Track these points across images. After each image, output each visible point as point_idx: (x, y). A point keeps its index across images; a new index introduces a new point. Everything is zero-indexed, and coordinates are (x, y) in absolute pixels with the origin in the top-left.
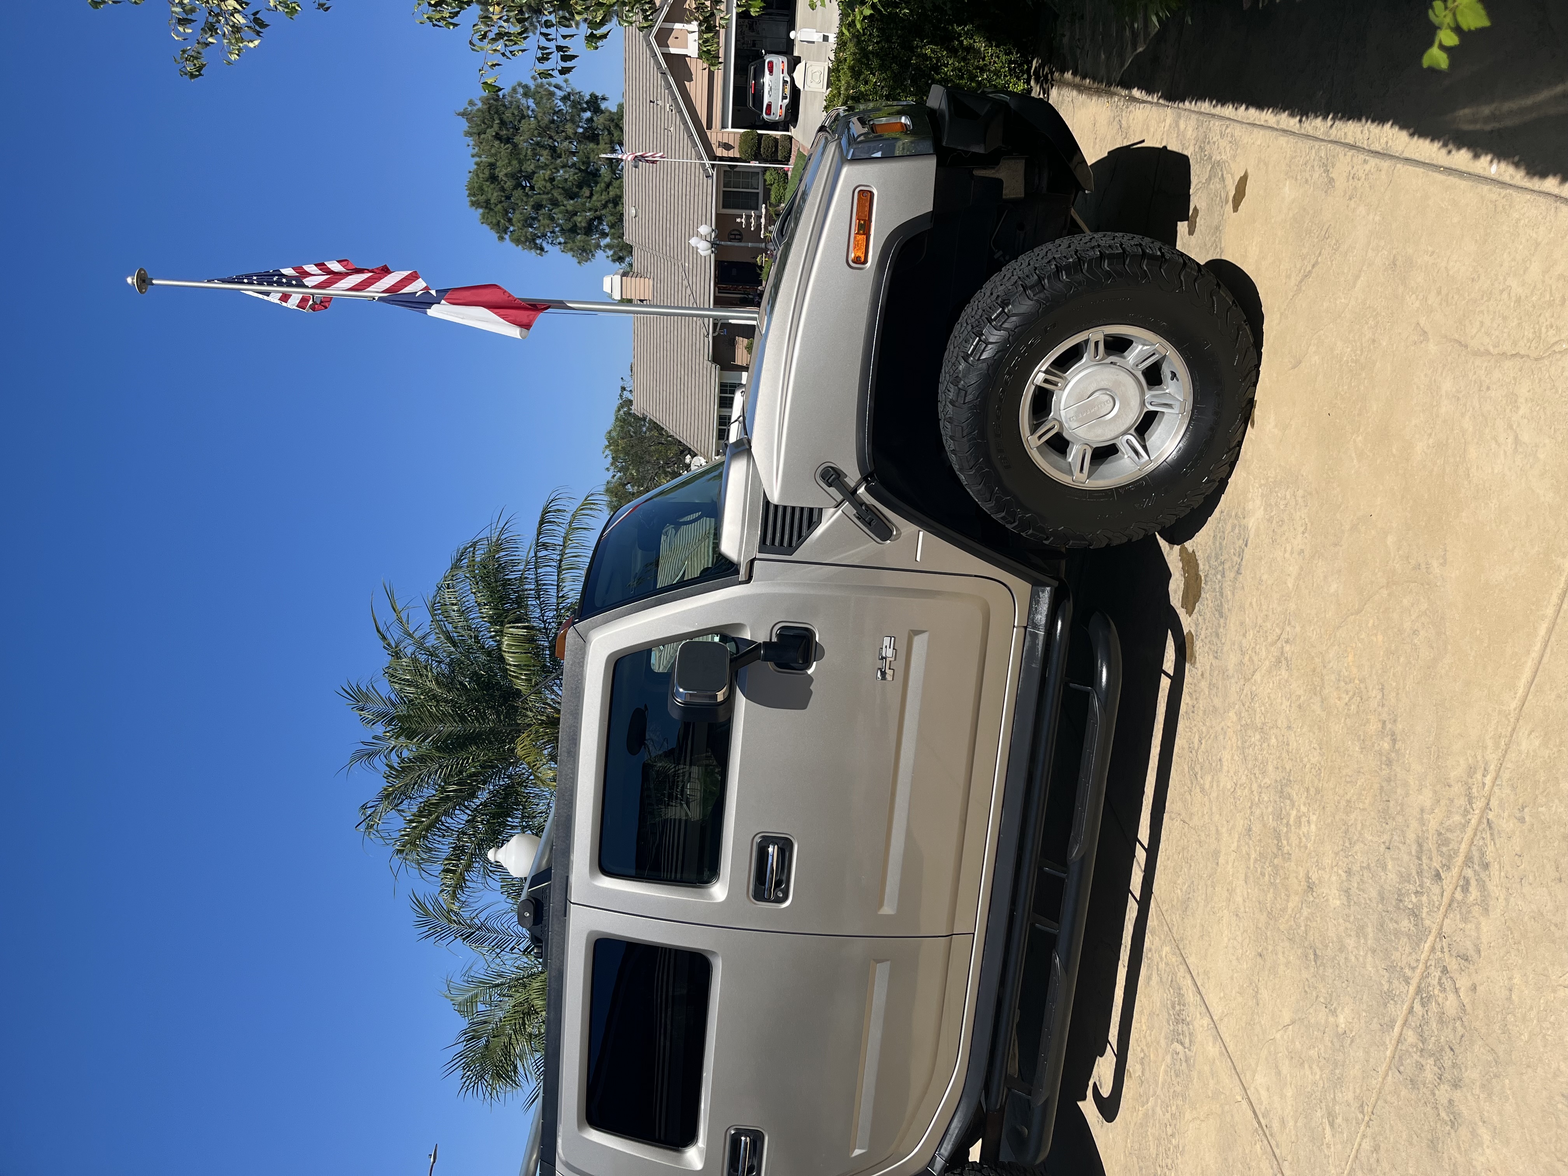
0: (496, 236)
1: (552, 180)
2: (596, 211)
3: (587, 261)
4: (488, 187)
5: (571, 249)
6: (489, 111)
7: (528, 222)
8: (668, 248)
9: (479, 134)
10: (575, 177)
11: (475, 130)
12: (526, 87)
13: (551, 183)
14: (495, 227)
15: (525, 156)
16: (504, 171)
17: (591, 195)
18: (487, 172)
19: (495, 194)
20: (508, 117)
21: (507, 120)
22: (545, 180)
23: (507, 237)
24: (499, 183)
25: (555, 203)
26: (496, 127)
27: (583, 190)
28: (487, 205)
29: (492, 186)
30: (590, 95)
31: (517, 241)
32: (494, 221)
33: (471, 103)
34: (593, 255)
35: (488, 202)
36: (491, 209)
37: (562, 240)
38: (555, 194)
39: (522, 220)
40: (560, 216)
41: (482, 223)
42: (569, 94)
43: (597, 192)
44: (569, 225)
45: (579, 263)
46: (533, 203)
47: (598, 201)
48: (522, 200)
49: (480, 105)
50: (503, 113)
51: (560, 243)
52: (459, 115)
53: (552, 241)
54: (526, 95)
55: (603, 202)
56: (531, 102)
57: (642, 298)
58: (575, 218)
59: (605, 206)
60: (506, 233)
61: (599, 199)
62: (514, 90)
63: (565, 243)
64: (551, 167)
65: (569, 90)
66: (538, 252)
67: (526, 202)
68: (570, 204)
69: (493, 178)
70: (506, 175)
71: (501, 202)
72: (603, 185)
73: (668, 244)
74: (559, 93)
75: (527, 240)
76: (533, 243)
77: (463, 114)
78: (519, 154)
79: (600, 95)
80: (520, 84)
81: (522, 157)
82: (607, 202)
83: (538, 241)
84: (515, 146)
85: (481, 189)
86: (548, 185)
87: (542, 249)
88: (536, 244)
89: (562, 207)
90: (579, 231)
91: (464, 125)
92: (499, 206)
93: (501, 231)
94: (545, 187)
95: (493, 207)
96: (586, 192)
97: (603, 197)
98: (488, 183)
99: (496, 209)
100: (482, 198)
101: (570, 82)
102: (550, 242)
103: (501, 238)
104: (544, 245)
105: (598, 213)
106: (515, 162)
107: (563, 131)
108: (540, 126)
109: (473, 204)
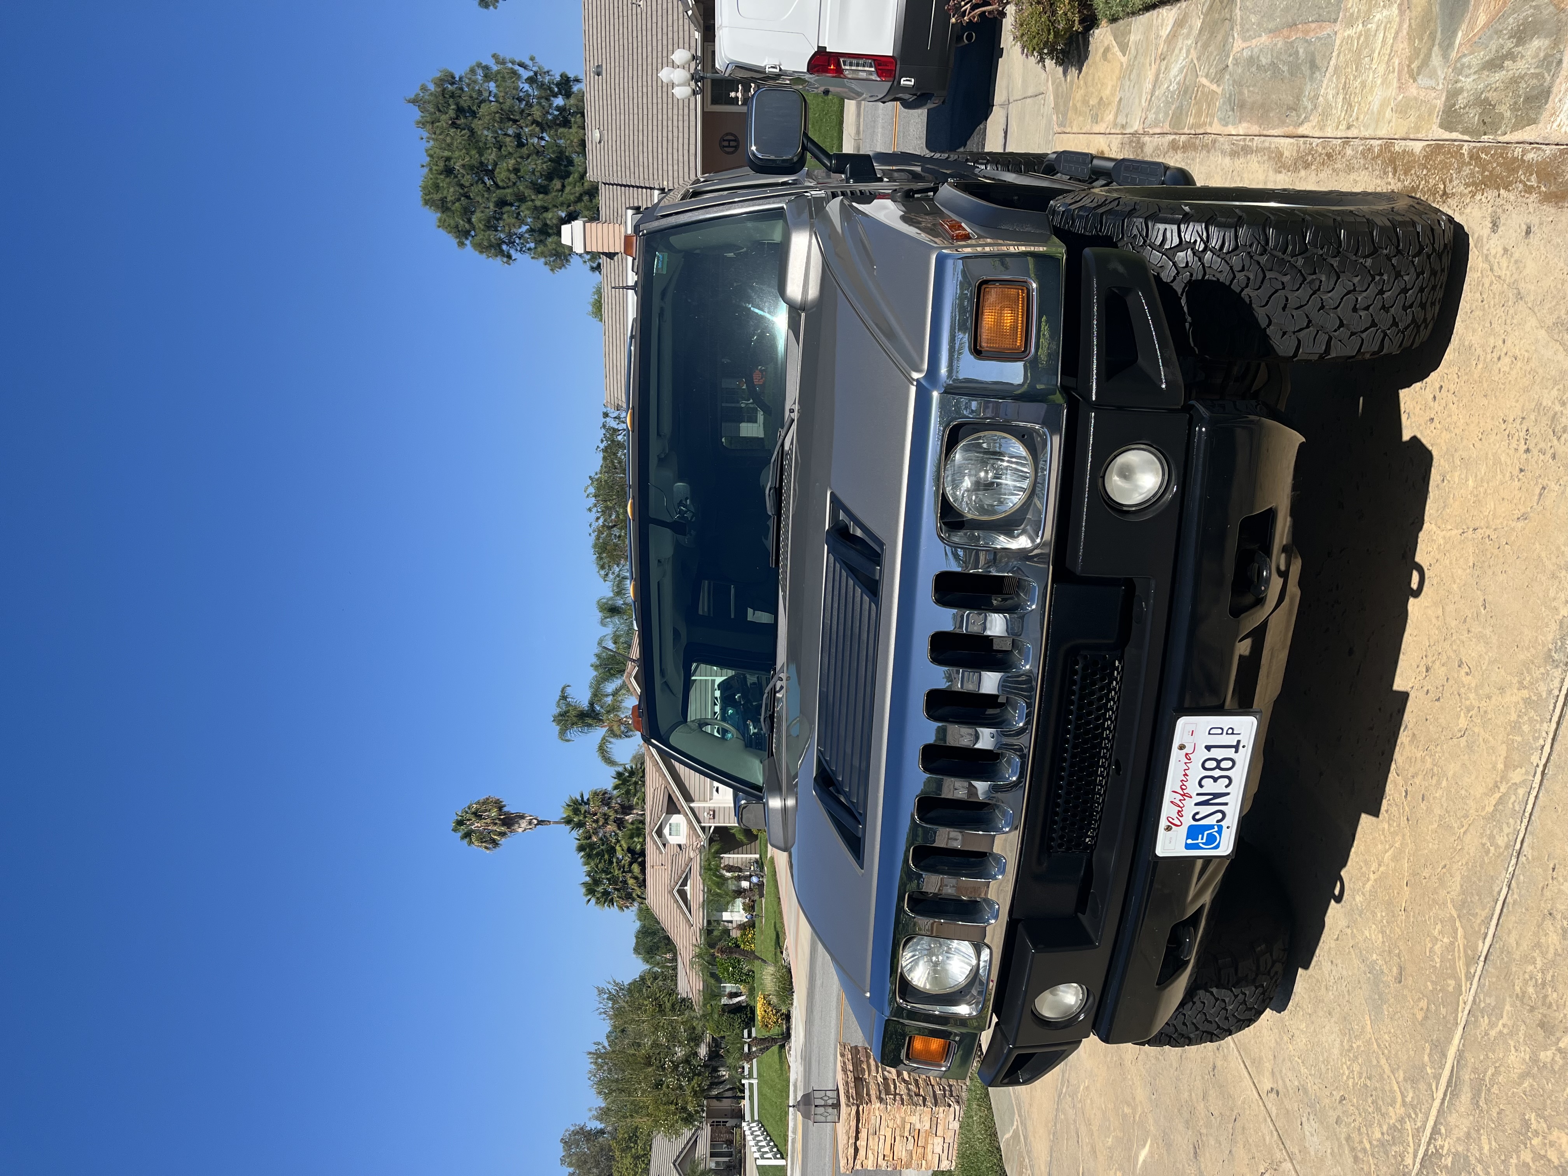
0: (457, 241)
1: (516, 171)
2: (569, 206)
3: (560, 268)
4: (443, 181)
5: (543, 254)
6: (443, 95)
7: (491, 225)
8: (641, 169)
9: (433, 123)
10: (544, 166)
11: (428, 119)
12: (486, 68)
13: (516, 174)
14: (453, 230)
15: (485, 144)
16: (460, 162)
17: (563, 186)
18: (441, 164)
19: (452, 190)
20: (465, 101)
21: (465, 105)
22: (508, 170)
23: (468, 242)
24: (456, 177)
25: (522, 199)
26: (451, 113)
27: (554, 182)
28: (443, 206)
29: (448, 180)
30: (561, 76)
31: (482, 248)
32: (452, 223)
33: (424, 88)
34: (568, 261)
35: (443, 200)
36: (448, 209)
37: (532, 245)
38: (521, 188)
39: (484, 220)
40: (527, 212)
41: (439, 227)
42: (536, 73)
43: (569, 184)
44: (539, 225)
45: (552, 270)
46: (496, 199)
47: (572, 194)
48: (483, 196)
49: (432, 87)
50: (460, 97)
51: (529, 249)
52: (409, 102)
53: (521, 248)
54: (488, 77)
55: (577, 195)
56: (492, 86)
57: (612, 251)
58: (545, 215)
59: (579, 199)
60: (467, 239)
61: (573, 191)
62: (473, 71)
63: (535, 248)
64: (515, 155)
65: (534, 69)
66: (505, 259)
67: (488, 199)
68: (539, 200)
69: (449, 171)
70: (463, 166)
71: (459, 200)
72: (576, 175)
73: (641, 163)
74: (525, 74)
75: (491, 246)
76: (496, 249)
77: (414, 101)
78: (477, 142)
79: (571, 75)
80: (479, 65)
81: (481, 144)
82: (581, 195)
83: (504, 247)
84: (472, 132)
85: (437, 187)
86: (512, 176)
87: (509, 257)
88: (502, 251)
89: (530, 203)
90: (550, 231)
91: (416, 114)
92: (457, 204)
93: (463, 234)
94: (509, 179)
95: (449, 205)
96: (557, 184)
97: (577, 189)
98: (442, 177)
99: (453, 208)
100: (437, 197)
101: (537, 60)
102: (519, 249)
103: (461, 244)
104: (512, 252)
105: (571, 208)
106: (473, 152)
107: (529, 115)
108: (502, 109)
109: (426, 202)
